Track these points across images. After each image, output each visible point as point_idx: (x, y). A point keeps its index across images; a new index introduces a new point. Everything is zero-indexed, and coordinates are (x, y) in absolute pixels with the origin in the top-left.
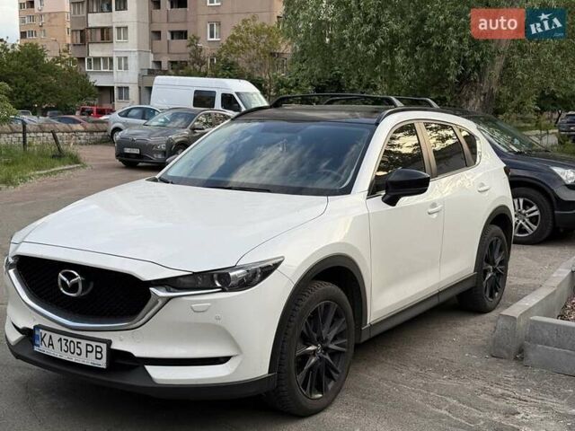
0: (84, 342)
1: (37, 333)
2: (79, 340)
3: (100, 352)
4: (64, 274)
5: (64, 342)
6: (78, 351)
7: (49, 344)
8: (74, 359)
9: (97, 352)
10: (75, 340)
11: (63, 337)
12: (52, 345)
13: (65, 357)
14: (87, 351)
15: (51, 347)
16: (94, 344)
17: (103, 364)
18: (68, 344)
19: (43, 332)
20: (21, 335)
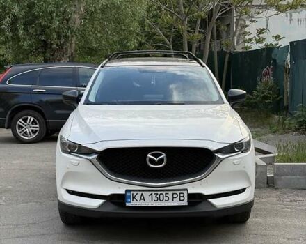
0: (171, 193)
1: (128, 194)
3: (183, 197)
4: (151, 155)
5: (154, 196)
8: (163, 204)
9: (180, 197)
10: (164, 193)
12: (144, 199)
13: (156, 204)
14: (173, 197)
16: (178, 192)
17: (185, 203)
18: (158, 196)
19: (135, 193)
20: (103, 201)
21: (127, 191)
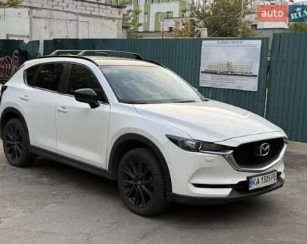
1: (250, 181)
2: (269, 175)
3: (275, 176)
4: (263, 146)
5: (264, 179)
6: (269, 180)
7: (257, 183)
11: (263, 176)
12: (259, 183)
14: (272, 178)
19: (254, 178)
20: (231, 189)
21: (248, 178)
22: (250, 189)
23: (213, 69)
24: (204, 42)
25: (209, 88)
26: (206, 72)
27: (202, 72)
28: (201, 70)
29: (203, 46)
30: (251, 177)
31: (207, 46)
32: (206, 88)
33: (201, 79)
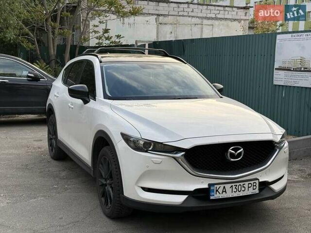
0: (247, 183)
1: (212, 188)
2: (244, 183)
3: (255, 186)
4: (232, 149)
5: (234, 187)
6: (243, 189)
7: (223, 191)
8: (241, 194)
9: (254, 186)
10: (242, 184)
11: (233, 184)
12: (225, 191)
13: (235, 195)
14: (249, 187)
15: (224, 193)
16: (252, 182)
17: (257, 191)
18: (237, 188)
19: (218, 186)
20: (186, 196)
21: (210, 185)
22: (212, 198)
23: (287, 65)
24: (278, 37)
25: (283, 86)
26: (280, 69)
27: (276, 69)
28: (275, 67)
29: (277, 41)
30: (213, 185)
31: (281, 40)
32: (279, 86)
33: (275, 76)
